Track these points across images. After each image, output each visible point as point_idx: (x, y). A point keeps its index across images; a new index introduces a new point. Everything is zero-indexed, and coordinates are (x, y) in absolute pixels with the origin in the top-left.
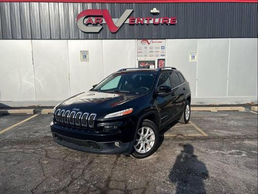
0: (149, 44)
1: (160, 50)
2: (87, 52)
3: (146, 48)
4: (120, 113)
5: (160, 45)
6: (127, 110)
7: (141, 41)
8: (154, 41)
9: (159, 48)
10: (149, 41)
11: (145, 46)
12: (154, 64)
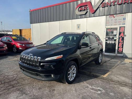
0: (114, 17)
1: (122, 21)
2: (80, 25)
3: (112, 20)
4: (55, 58)
5: (122, 17)
6: (59, 56)
7: (109, 16)
8: (118, 15)
9: (121, 19)
10: (115, 16)
11: (111, 19)
12: (117, 30)
